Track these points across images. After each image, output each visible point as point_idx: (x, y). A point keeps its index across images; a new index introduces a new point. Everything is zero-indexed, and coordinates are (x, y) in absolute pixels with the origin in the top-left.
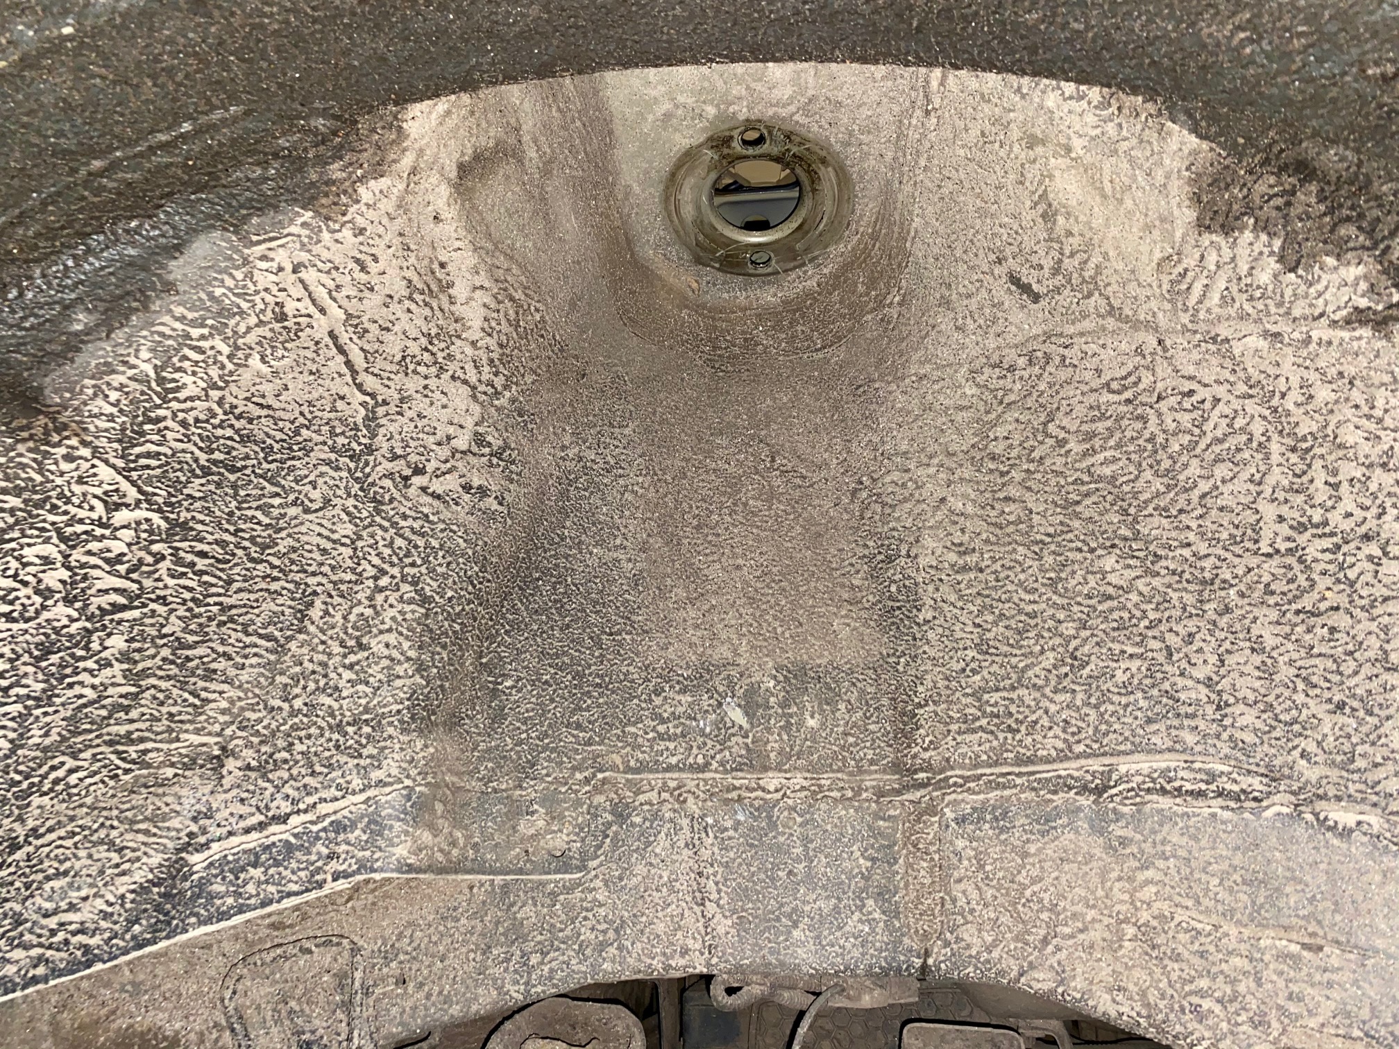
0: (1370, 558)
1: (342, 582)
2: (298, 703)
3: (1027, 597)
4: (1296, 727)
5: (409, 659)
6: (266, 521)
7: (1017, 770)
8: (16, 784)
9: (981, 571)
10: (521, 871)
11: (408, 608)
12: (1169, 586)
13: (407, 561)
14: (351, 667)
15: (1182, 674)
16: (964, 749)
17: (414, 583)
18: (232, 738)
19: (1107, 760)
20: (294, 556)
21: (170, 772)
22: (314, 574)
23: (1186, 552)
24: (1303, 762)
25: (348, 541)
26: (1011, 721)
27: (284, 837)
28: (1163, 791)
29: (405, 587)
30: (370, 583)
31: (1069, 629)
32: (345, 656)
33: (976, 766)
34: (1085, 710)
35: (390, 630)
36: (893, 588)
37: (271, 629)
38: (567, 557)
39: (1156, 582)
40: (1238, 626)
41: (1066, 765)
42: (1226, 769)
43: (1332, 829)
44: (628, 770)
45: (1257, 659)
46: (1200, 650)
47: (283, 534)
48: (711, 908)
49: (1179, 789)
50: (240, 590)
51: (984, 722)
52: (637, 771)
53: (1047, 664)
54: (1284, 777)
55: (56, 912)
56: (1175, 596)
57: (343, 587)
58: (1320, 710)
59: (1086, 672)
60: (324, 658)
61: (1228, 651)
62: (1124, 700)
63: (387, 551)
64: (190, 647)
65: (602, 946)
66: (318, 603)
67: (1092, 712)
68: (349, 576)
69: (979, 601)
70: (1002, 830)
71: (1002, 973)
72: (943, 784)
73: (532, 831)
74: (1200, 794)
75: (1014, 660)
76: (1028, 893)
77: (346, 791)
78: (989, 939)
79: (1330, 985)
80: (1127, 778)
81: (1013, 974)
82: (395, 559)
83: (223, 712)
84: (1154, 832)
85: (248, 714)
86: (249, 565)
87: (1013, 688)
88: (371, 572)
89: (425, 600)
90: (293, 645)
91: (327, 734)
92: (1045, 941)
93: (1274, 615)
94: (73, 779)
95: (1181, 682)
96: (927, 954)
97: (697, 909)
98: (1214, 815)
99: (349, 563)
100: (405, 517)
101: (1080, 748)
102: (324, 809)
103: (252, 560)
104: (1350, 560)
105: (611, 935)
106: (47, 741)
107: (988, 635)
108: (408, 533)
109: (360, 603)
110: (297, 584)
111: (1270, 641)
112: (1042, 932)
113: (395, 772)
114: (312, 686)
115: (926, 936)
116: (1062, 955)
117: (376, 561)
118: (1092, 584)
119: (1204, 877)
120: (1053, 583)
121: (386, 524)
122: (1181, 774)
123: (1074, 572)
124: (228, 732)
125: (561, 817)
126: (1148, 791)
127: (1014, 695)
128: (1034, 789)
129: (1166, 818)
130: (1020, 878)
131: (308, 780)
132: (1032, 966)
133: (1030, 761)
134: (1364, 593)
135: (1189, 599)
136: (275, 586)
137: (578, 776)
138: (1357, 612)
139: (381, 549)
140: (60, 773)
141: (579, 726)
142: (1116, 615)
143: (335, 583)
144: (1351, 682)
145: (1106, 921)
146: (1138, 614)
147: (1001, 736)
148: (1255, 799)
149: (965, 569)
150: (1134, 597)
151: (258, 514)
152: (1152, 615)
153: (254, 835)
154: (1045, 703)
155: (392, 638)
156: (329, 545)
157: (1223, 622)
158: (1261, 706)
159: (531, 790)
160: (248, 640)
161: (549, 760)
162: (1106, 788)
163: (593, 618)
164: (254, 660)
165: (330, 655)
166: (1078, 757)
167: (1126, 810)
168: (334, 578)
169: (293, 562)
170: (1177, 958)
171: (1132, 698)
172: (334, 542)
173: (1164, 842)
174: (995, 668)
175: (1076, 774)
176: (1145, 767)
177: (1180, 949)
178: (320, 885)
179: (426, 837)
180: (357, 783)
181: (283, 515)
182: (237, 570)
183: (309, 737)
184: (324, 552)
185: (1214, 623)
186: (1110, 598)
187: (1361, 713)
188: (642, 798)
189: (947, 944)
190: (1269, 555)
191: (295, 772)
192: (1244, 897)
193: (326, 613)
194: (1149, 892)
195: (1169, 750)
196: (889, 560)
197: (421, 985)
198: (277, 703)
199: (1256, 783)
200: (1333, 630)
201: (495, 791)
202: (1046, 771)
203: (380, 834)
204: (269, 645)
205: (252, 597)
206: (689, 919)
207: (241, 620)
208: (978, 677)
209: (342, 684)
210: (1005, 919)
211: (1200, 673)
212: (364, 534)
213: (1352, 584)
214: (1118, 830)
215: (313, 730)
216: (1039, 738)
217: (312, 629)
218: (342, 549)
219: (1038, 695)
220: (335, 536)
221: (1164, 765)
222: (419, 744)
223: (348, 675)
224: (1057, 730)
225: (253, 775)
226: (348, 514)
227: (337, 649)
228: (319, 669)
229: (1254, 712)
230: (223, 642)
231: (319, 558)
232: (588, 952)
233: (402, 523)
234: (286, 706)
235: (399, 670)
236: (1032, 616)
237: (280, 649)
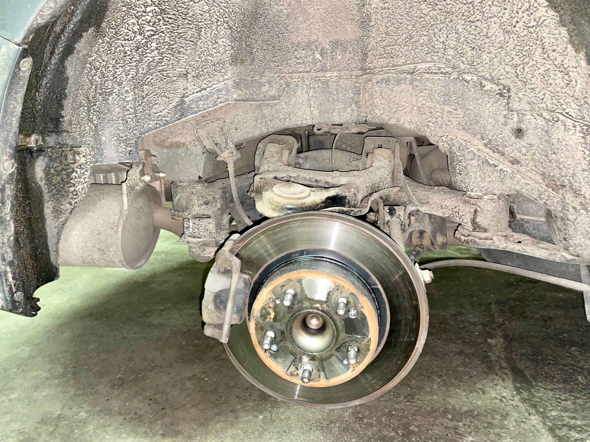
0: (489, 5)
1: (208, 24)
2: (203, 59)
3: (400, 18)
4: (462, 55)
5: (229, 45)
6: (185, 7)
7: (392, 68)
8: (139, 83)
9: (389, 9)
10: (264, 101)
11: (227, 31)
12: (438, 14)
13: (224, 16)
14: (215, 48)
15: (437, 40)
16: (379, 63)
17: (227, 23)
18: (188, 69)
19: (415, 65)
20: (194, 17)
21: (175, 78)
22: (200, 22)
24: (462, 64)
25: (207, 11)
26: (392, 55)
27: (207, 93)
28: (428, 73)
29: (225, 25)
30: (215, 24)
31: (410, 27)
32: (212, 45)
33: (382, 68)
34: (411, 51)
35: (223, 37)
36: (364, 15)
37: (192, 39)
38: (267, 9)
39: (435, 13)
40: (453, 26)
41: (405, 67)
42: (443, 66)
43: (465, 81)
44: (289, 73)
45: (456, 36)
46: (443, 33)
47: (190, 10)
48: (312, 108)
49: (431, 72)
50: (182, 28)
51: (385, 55)
52: (291, 73)
53: (403, 38)
54: (457, 68)
55: (157, 113)
56: (439, 16)
57: (209, 25)
58: (468, 49)
59: (413, 40)
60: (207, 46)
61: (450, 34)
62: (421, 48)
63: (218, 14)
64: (172, 45)
65: (285, 119)
66: (203, 31)
67: (413, 52)
68: (209, 22)
69: (387, 19)
70: (388, 85)
71: (384, 120)
72: (373, 73)
73: (265, 90)
74: (437, 73)
75: (395, 37)
76: (392, 100)
77: (219, 82)
78: (382, 112)
79: (457, 118)
80: (420, 69)
81: (387, 120)
82: (221, 16)
83: (185, 62)
84: (424, 83)
85: (191, 63)
86: (183, 20)
87: (394, 45)
88: (215, 20)
89: (231, 28)
90: (198, 43)
91: (212, 67)
92: (395, 112)
93: (463, 22)
94: (152, 81)
95: (436, 42)
96: (367, 117)
97: (309, 109)
98: (439, 79)
99: (209, 18)
100: (222, 3)
101: (409, 62)
102: (214, 86)
103: (183, 19)
104: (485, 5)
105: (287, 116)
106: (144, 72)
107: (389, 30)
108: (223, 8)
109: (214, 30)
110: (196, 25)
111: (460, 30)
112: (395, 110)
113: (230, 76)
114: (206, 54)
115: (367, 113)
116: (399, 115)
117: (216, 17)
118: (418, 13)
119: (434, 94)
120: (408, 13)
121: (217, 5)
122: (433, 68)
123: (414, 9)
124: (187, 67)
125: (273, 86)
126: (424, 73)
127: (393, 47)
128: (396, 73)
129: (428, 80)
130: (391, 97)
131: (209, 79)
132: (391, 118)
133: (396, 66)
134: (486, 16)
135: (443, 18)
136: (191, 26)
137: (276, 75)
138: (483, 21)
139: (217, 13)
140: (149, 80)
141: (275, 61)
142: (423, 23)
143: (206, 24)
144: (477, 42)
145: (410, 106)
146: (429, 22)
147: (389, 59)
148: (450, 74)
149: (384, 8)
150: (428, 17)
151: (182, 5)
152: (432, 23)
153: (199, 93)
154: (401, 50)
155: (224, 40)
156: (202, 13)
157: (450, 25)
158: (455, 49)
159: (264, 80)
160: (187, 42)
161: (268, 71)
162: (414, 72)
163: (276, 29)
164: (190, 48)
165: (209, 45)
166: (408, 64)
167: (419, 78)
168: (206, 23)
169: (194, 19)
170: (425, 114)
171: (423, 48)
172: (204, 12)
173: (426, 86)
174: (389, 39)
175: (407, 69)
176: (424, 67)
177: (426, 112)
178: (217, 105)
179: (240, 92)
180: (221, 79)
181: (189, 5)
182: (180, 22)
183: (207, 68)
184: (202, 15)
185: (447, 25)
186: (422, 18)
187: (478, 50)
188: (293, 80)
189: (372, 114)
190: (465, 4)
191: (205, 77)
192: (443, 99)
193: (206, 33)
194: (421, 99)
195: (431, 62)
196: (364, 5)
197: (241, 130)
198: (197, 59)
199: (450, 70)
200: (476, 27)
201: (255, 80)
202: (399, 68)
203: (229, 92)
204: (193, 43)
205: (186, 30)
206: (307, 111)
207: (184, 37)
208: (384, 43)
209: (213, 53)
210: (386, 107)
211: (441, 40)
212: (211, 9)
214: (416, 83)
215: (208, 66)
216: (398, 59)
217: (203, 38)
218: (206, 14)
219: (399, 47)
220: (204, 10)
221: (429, 66)
222: (235, 68)
223: (214, 51)
224: (403, 57)
225: (195, 78)
226: (206, 3)
227: (210, 44)
228: (207, 49)
229: (453, 51)
231: (201, 17)
232: (282, 120)
233: (221, 5)
234: (200, 60)
235: (227, 49)
236: (401, 23)
237: (195, 44)
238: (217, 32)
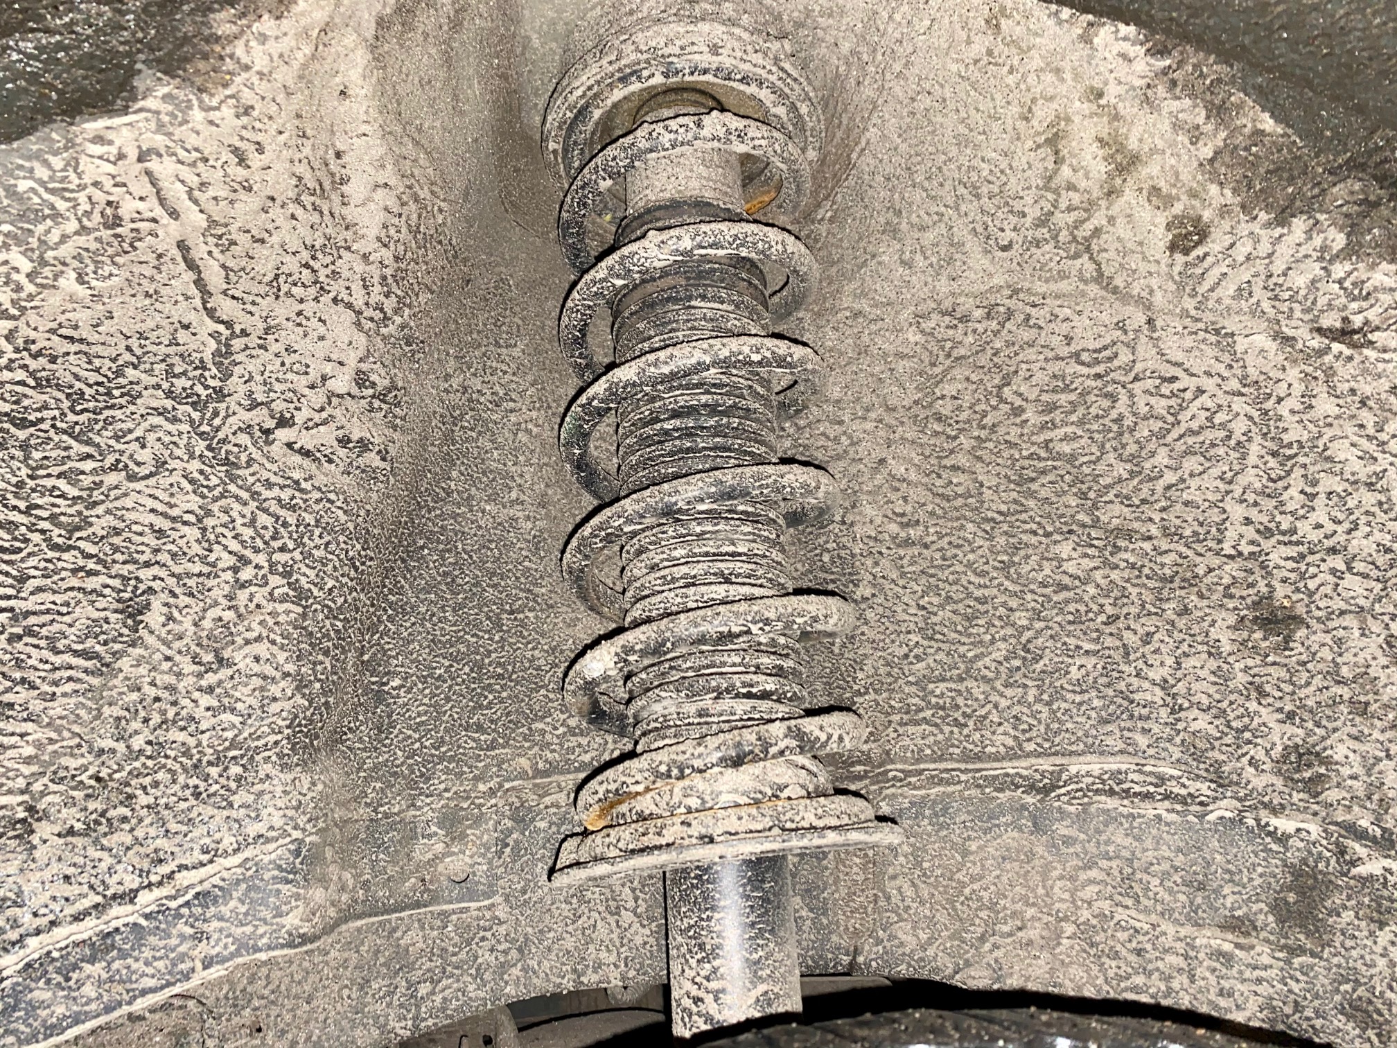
0: (1333, 571)
1: (189, 575)
2: (138, 743)
3: (977, 580)
4: (1247, 735)
5: (287, 674)
6: (74, 492)
7: (963, 766)
9: (926, 546)
10: (418, 905)
11: (280, 608)
12: (1128, 581)
13: (276, 544)
14: (210, 690)
15: (1137, 675)
16: (907, 742)
17: (287, 574)
18: (43, 794)
19: (1059, 760)
20: (116, 540)
22: (147, 564)
23: (1147, 546)
24: (1252, 770)
25: (192, 519)
26: (958, 715)
27: (131, 919)
28: (1111, 793)
29: (275, 580)
30: (228, 576)
31: (1021, 618)
32: (200, 676)
33: (918, 761)
34: (1038, 707)
35: (258, 639)
36: (826, 558)
37: (90, 643)
38: (455, 516)
39: (1115, 575)
40: (1196, 629)
41: (1016, 763)
42: (1176, 773)
43: (1269, 834)
44: (538, 773)
45: (1213, 664)
46: (1157, 651)
47: (100, 510)
48: (627, 917)
49: (1127, 791)
50: (40, 590)
51: (928, 713)
52: (546, 773)
53: (998, 655)
54: (1231, 783)
56: (1134, 591)
57: (191, 582)
58: (1271, 719)
59: (1039, 666)
60: (172, 679)
61: (1186, 655)
62: (1078, 699)
63: (247, 533)
65: (503, 967)
66: (156, 604)
67: (1045, 710)
68: (197, 568)
69: (923, 580)
70: (942, 826)
71: (937, 970)
72: (882, 778)
73: (429, 856)
74: (1147, 796)
75: (962, 649)
76: (967, 891)
77: (212, 853)
78: (924, 937)
79: (1259, 981)
80: (1077, 778)
81: (949, 971)
82: (259, 543)
83: (28, 761)
84: (1098, 832)
85: (65, 761)
86: (50, 554)
87: (961, 679)
88: (229, 561)
89: (301, 595)
90: (125, 663)
91: (182, 779)
92: (982, 939)
93: (1232, 620)
95: (1135, 682)
96: (857, 952)
97: (612, 920)
98: (1159, 817)
99: (197, 549)
100: (269, 485)
101: (1029, 747)
102: (184, 878)
103: (56, 547)
104: (1312, 570)
105: (514, 954)
107: (934, 619)
108: (273, 507)
109: (216, 604)
110: (125, 579)
111: (1226, 647)
112: (980, 930)
113: (278, 821)
114: (156, 719)
115: (856, 933)
116: (998, 953)
117: (234, 546)
118: (1047, 571)
119: (1146, 877)
120: (1005, 567)
121: (245, 495)
122: (1131, 776)
123: (1028, 557)
124: (37, 787)
125: (463, 836)
126: (1097, 792)
127: (962, 687)
128: (979, 786)
129: (1111, 818)
130: (959, 876)
131: (160, 843)
132: (968, 964)
133: (978, 758)
134: (1321, 605)
135: (1149, 596)
136: (92, 583)
137: (482, 787)
138: (1313, 622)
139: (240, 530)
141: (480, 728)
142: (1071, 607)
143: (178, 577)
144: (1302, 693)
145: (1046, 918)
146: (1095, 608)
147: (947, 729)
148: (1201, 804)
149: (908, 543)
150: (1092, 590)
151: (62, 484)
152: (1109, 610)
153: (90, 922)
154: (994, 698)
155: (262, 649)
156: (165, 524)
157: (1182, 623)
158: (1214, 711)
159: (428, 810)
160: (58, 660)
161: (447, 771)
162: (1054, 787)
163: (490, 593)
164: (69, 687)
165: (179, 675)
166: (1028, 755)
167: (1072, 809)
168: (177, 570)
169: (116, 549)
170: (1116, 956)
171: (1086, 696)
172: (174, 519)
173: (1107, 843)
174: (941, 656)
175: (1025, 773)
176: (1096, 769)
177: (1119, 947)
178: (187, 977)
179: (318, 894)
180: (228, 841)
181: (98, 485)
182: (32, 562)
183: (156, 784)
184: (160, 533)
185: (1172, 623)
186: (1066, 588)
187: (1310, 725)
188: (547, 800)
189: (879, 942)
190: (1231, 557)
191: (140, 833)
192: (1182, 898)
193: (170, 618)
194: (1090, 892)
195: (1121, 752)
197: (283, 1032)
198: (107, 743)
199: (1204, 788)
201: (386, 816)
202: (994, 769)
203: (263, 902)
204: (89, 664)
205: (59, 599)
206: (602, 931)
207: (44, 631)
208: (919, 666)
209: (199, 713)
210: (942, 917)
211: (1156, 674)
212: (215, 508)
213: (1311, 594)
214: (1062, 829)
215: (161, 776)
216: (988, 734)
217: (151, 640)
218: (185, 530)
219: (988, 688)
220: (175, 512)
221: (1114, 767)
222: (306, 781)
223: (205, 700)
224: (1007, 727)
225: (79, 841)
226: (192, 481)
227: (188, 667)
228: (165, 695)
229: (1208, 718)
230: (19, 664)
231: (154, 543)
232: (487, 976)
233: (266, 494)
234: (121, 747)
235: (275, 690)
236: (982, 601)
237: (106, 668)
238: (229, 615)
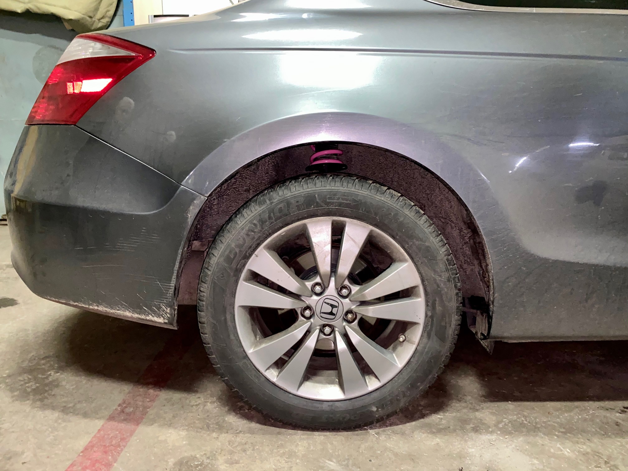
21: (243, 192)
106: (225, 188)
